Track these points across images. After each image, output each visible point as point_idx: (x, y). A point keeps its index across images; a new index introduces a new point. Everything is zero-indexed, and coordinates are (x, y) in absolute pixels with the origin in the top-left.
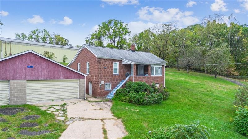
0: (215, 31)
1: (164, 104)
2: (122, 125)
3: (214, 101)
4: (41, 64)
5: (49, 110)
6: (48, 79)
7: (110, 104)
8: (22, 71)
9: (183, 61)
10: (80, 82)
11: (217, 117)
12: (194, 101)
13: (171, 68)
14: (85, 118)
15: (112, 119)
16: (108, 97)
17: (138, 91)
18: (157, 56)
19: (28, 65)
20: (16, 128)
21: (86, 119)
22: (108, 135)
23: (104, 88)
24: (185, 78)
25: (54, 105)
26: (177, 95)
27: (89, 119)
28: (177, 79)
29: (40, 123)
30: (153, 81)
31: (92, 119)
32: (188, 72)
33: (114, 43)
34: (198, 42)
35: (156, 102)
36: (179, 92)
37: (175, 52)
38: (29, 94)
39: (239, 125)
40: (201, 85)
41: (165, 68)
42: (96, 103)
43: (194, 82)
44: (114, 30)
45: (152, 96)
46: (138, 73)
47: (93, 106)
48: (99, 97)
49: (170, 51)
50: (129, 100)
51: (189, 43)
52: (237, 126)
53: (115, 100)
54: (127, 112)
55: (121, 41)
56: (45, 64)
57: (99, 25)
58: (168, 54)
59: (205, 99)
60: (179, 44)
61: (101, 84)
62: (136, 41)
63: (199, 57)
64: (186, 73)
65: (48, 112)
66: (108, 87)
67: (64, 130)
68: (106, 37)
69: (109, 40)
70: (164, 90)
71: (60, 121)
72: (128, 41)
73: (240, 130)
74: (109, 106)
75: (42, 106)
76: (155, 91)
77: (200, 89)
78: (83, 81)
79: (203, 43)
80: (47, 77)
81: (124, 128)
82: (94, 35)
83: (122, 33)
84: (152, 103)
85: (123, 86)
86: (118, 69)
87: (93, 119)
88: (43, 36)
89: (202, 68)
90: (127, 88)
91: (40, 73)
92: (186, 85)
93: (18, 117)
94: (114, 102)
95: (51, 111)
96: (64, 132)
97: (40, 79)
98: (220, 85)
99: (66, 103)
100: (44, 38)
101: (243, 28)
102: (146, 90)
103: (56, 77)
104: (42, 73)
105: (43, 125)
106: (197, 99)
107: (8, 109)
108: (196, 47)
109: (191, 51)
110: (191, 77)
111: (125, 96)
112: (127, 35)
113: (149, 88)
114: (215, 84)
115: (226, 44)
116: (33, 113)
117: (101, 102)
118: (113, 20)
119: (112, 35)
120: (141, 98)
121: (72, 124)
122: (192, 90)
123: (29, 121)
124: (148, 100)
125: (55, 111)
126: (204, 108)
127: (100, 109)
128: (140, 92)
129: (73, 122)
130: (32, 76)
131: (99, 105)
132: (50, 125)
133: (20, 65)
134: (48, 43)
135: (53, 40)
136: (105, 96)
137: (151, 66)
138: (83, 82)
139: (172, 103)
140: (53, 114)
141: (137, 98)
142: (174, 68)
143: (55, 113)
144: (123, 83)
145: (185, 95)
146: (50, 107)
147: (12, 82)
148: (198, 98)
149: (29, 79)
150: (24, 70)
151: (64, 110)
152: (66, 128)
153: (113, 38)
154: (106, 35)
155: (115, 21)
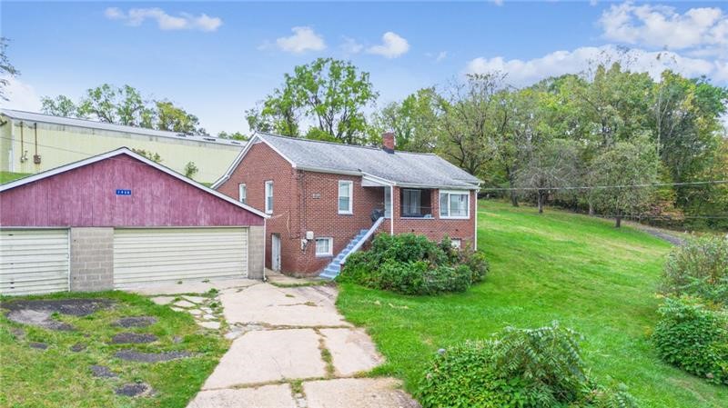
0: (616, 96)
1: (474, 293)
2: (368, 341)
3: (608, 287)
4: (150, 185)
5: (176, 304)
6: (169, 226)
7: (333, 292)
8: (103, 203)
9: (527, 181)
10: (252, 235)
11: (612, 326)
12: (555, 285)
13: (493, 199)
14: (273, 324)
15: (342, 327)
16: (323, 274)
17: (406, 257)
18: (454, 164)
19: (116, 188)
20: (103, 344)
21: (275, 327)
22: (335, 364)
23: (314, 252)
24: (533, 227)
25: (186, 292)
26: (509, 271)
27: (284, 327)
28: (509, 231)
29: (162, 334)
30: (445, 233)
31: (290, 327)
32: (541, 211)
33: (331, 126)
34: (572, 125)
35: (454, 286)
36: (514, 262)
37: (506, 154)
38: (121, 265)
39: (665, 342)
40: (574, 244)
41: (478, 198)
42: (296, 289)
43: (556, 239)
44: (330, 88)
45: (444, 272)
46: (405, 212)
47: (287, 296)
48: (301, 275)
49: (489, 150)
50: (382, 282)
51: (543, 127)
52: (659, 345)
53: (344, 281)
54: (379, 312)
55: (349, 122)
56: (161, 185)
57: (287, 75)
58: (484, 158)
59: (582, 283)
60: (517, 131)
61: (305, 241)
62: (394, 120)
63: (573, 169)
64: (535, 213)
65: (176, 310)
66: (324, 249)
67: (225, 351)
68: (308, 108)
69: (314, 119)
70: (474, 255)
71: (210, 331)
72: (369, 122)
73: (666, 354)
74: (330, 296)
75: (156, 296)
76: (452, 258)
77: (571, 257)
78: (259, 232)
79: (585, 130)
80: (167, 221)
81: (374, 348)
82: (273, 103)
83: (352, 97)
84: (443, 291)
85: (365, 247)
86: (351, 199)
87: (294, 328)
88: (123, 104)
89: (581, 200)
90: (376, 251)
91: (148, 210)
92: (535, 245)
93: (100, 320)
94: (341, 287)
95: (181, 307)
96: (225, 355)
97: (147, 226)
98: (628, 247)
99: (217, 289)
100: (126, 109)
101: (697, 86)
102: (426, 256)
103: (189, 220)
104: (152, 210)
105: (170, 338)
106: (564, 281)
107: (71, 302)
108: (564, 140)
109: (550, 151)
110: (550, 225)
111: (370, 271)
112: (369, 102)
113: (435, 250)
114: (615, 244)
115: (648, 133)
116: (137, 311)
117: (309, 288)
118: (327, 61)
119: (323, 103)
120: (415, 276)
121: (240, 338)
122: (551, 259)
123: (133, 330)
124: (431, 281)
125: (192, 308)
126: (579, 305)
127: (308, 304)
128: (411, 262)
129: (244, 334)
130: (128, 216)
131: (305, 295)
132: (187, 340)
133: (97, 188)
134: (136, 126)
135: (150, 116)
136: (316, 273)
137: (441, 192)
138: (259, 234)
139: (496, 291)
140: (189, 314)
141: (404, 276)
142: (501, 200)
143: (192, 312)
144: (366, 237)
145: (529, 271)
146: (178, 298)
147: (76, 231)
148: (567, 279)
149: (121, 224)
150: (107, 201)
151: (214, 306)
152: (229, 347)
153: (328, 113)
154: (306, 103)
155: (333, 63)
